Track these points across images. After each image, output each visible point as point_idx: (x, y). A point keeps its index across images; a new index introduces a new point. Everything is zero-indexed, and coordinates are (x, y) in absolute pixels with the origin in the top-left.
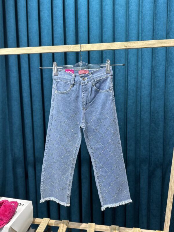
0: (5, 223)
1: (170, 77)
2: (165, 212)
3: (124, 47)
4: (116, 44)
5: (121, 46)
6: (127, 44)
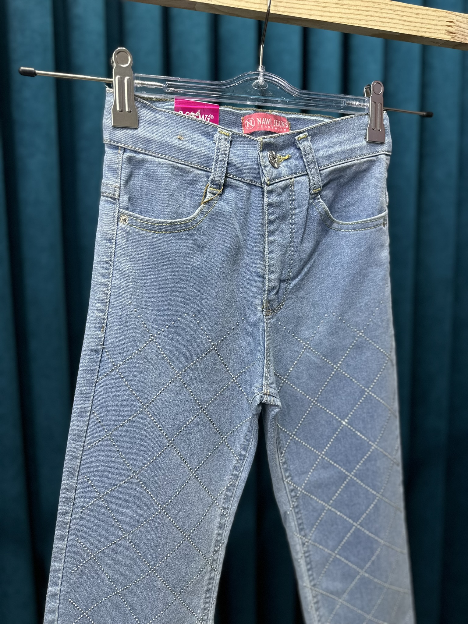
3: (445, 34)
4: (418, 14)
5: (437, 25)
6: (458, 23)
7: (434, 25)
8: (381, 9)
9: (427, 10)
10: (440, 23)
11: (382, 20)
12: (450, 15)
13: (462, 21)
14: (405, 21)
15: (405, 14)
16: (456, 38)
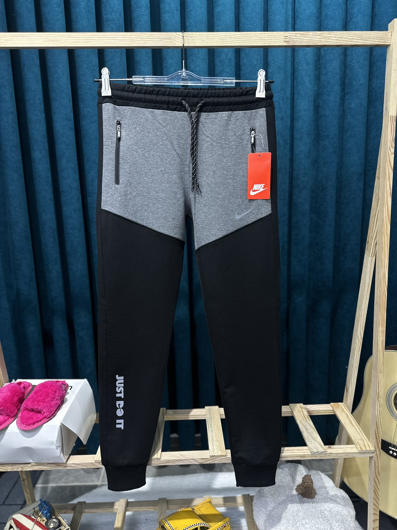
0: (45, 418)
1: (349, 117)
2: (348, 366)
3: (283, 43)
4: (269, 36)
5: (279, 39)
6: (290, 37)
7: (278, 39)
8: (250, 36)
9: (273, 33)
10: (280, 38)
11: (251, 41)
12: (285, 34)
13: (292, 35)
14: (262, 40)
15: (262, 37)
16: (290, 44)
